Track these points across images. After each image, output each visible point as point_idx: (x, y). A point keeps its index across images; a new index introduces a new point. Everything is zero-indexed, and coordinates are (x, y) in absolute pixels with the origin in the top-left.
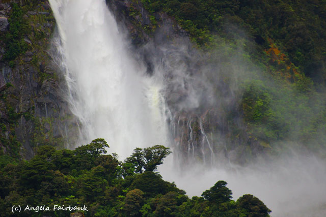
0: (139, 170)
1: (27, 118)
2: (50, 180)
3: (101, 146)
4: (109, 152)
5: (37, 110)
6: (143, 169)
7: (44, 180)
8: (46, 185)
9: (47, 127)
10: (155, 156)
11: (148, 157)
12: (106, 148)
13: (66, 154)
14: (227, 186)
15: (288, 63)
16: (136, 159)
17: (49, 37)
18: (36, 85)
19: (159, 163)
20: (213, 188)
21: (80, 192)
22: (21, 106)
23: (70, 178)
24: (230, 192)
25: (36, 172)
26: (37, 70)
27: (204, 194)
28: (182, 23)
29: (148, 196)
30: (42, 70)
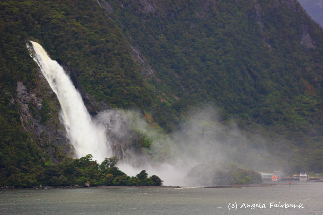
0: (107, 166)
1: (52, 146)
2: (75, 170)
3: (89, 157)
4: (94, 159)
5: (56, 142)
6: (109, 166)
7: (74, 170)
8: (75, 173)
9: (61, 149)
10: (113, 161)
11: (111, 161)
12: (92, 158)
13: (77, 160)
14: (146, 172)
15: (153, 122)
16: (105, 162)
17: (58, 112)
18: (55, 132)
19: (115, 164)
20: (141, 173)
21: (87, 175)
22: (50, 140)
23: (82, 170)
24: (147, 175)
25: (70, 167)
26: (55, 126)
27: (132, 177)
28: (111, 106)
29: (114, 177)
30: (57, 126)
